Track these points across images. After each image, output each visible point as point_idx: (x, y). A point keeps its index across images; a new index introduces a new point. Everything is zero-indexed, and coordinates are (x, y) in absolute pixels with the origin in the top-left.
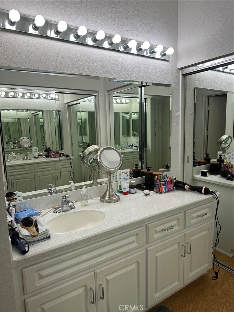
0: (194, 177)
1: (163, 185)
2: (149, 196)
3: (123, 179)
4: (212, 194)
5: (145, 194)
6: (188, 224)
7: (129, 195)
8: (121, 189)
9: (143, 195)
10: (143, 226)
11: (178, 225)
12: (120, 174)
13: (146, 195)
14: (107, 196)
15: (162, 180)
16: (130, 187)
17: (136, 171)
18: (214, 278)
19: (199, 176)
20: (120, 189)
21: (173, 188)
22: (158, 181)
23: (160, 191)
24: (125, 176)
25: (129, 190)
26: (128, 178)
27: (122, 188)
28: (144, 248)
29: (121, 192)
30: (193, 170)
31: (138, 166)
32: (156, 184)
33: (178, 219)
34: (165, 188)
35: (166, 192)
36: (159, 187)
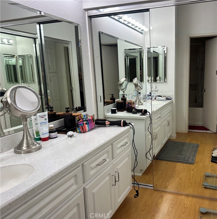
0: (106, 115)
1: (86, 124)
2: (74, 137)
3: (40, 124)
4: (129, 125)
5: (68, 136)
6: (115, 155)
7: (50, 140)
8: (39, 136)
9: (67, 137)
10: (79, 166)
11: (108, 158)
12: (36, 119)
13: (71, 136)
14: (25, 145)
15: (84, 120)
16: (50, 132)
17: (52, 115)
18: (136, 196)
19: (109, 114)
20: (37, 136)
21: (94, 126)
22: (81, 120)
23: (83, 130)
24: (43, 120)
25: (49, 136)
26: (47, 122)
27: (41, 134)
28: (82, 188)
29: (40, 139)
30: (104, 109)
31: (52, 109)
32: (79, 124)
33: (108, 152)
34: (88, 127)
35: (88, 131)
36: (82, 126)
